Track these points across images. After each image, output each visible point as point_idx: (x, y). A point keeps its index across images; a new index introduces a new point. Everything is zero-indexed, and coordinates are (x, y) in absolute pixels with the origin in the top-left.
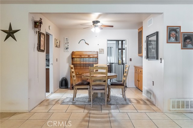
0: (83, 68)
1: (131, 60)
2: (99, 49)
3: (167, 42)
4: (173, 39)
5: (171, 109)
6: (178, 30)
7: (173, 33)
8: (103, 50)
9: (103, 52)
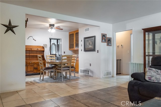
0: (31, 58)
1: (64, 53)
2: (44, 45)
3: (102, 42)
4: (104, 41)
5: (103, 77)
6: (106, 36)
7: (104, 37)
8: (46, 45)
9: (47, 47)
